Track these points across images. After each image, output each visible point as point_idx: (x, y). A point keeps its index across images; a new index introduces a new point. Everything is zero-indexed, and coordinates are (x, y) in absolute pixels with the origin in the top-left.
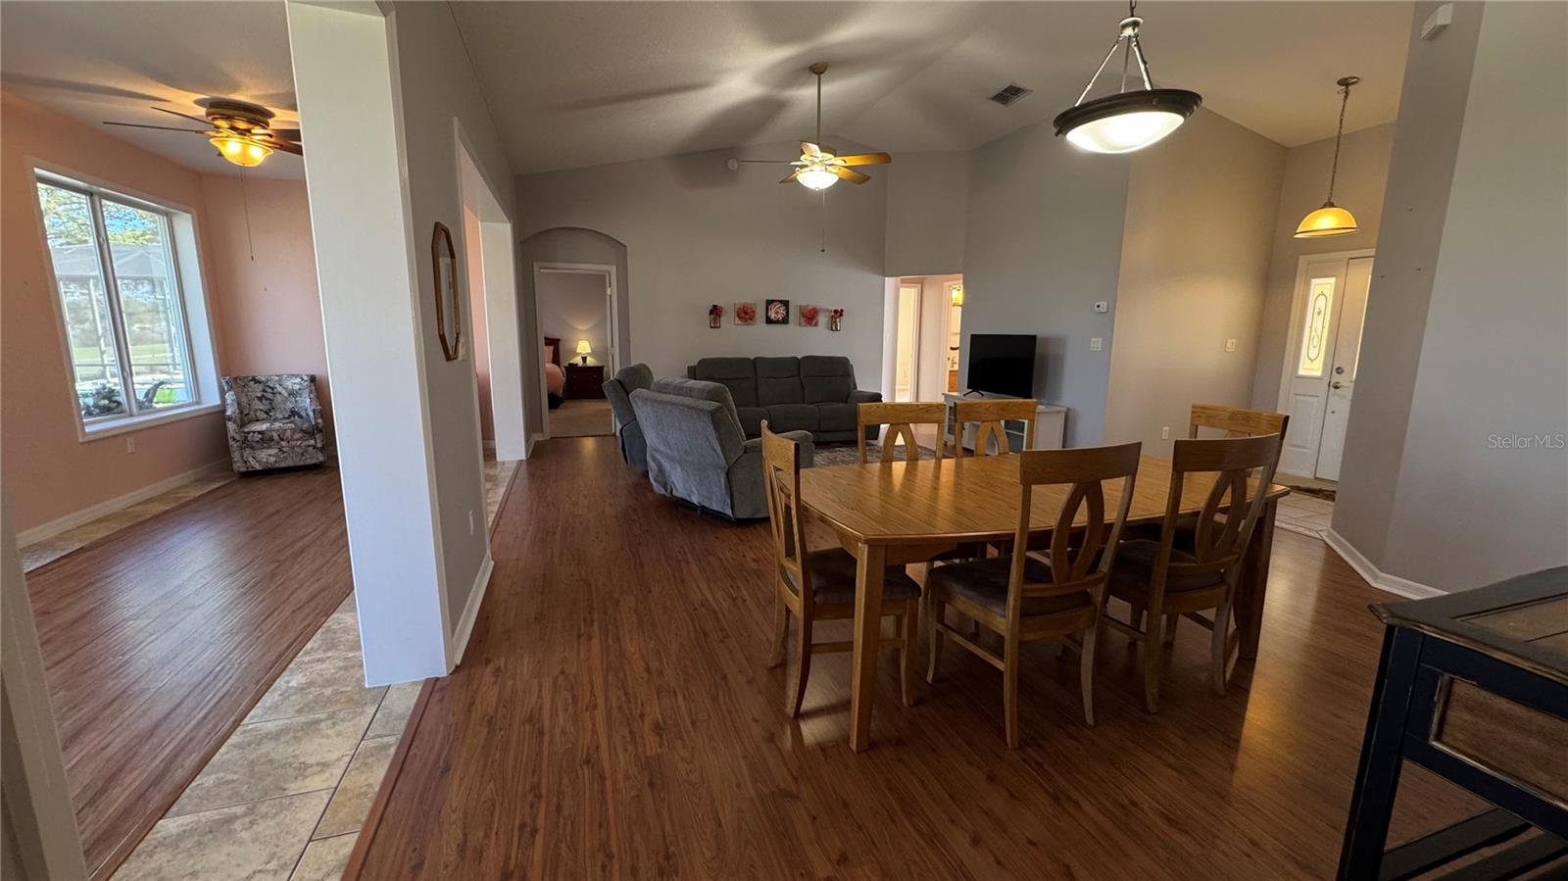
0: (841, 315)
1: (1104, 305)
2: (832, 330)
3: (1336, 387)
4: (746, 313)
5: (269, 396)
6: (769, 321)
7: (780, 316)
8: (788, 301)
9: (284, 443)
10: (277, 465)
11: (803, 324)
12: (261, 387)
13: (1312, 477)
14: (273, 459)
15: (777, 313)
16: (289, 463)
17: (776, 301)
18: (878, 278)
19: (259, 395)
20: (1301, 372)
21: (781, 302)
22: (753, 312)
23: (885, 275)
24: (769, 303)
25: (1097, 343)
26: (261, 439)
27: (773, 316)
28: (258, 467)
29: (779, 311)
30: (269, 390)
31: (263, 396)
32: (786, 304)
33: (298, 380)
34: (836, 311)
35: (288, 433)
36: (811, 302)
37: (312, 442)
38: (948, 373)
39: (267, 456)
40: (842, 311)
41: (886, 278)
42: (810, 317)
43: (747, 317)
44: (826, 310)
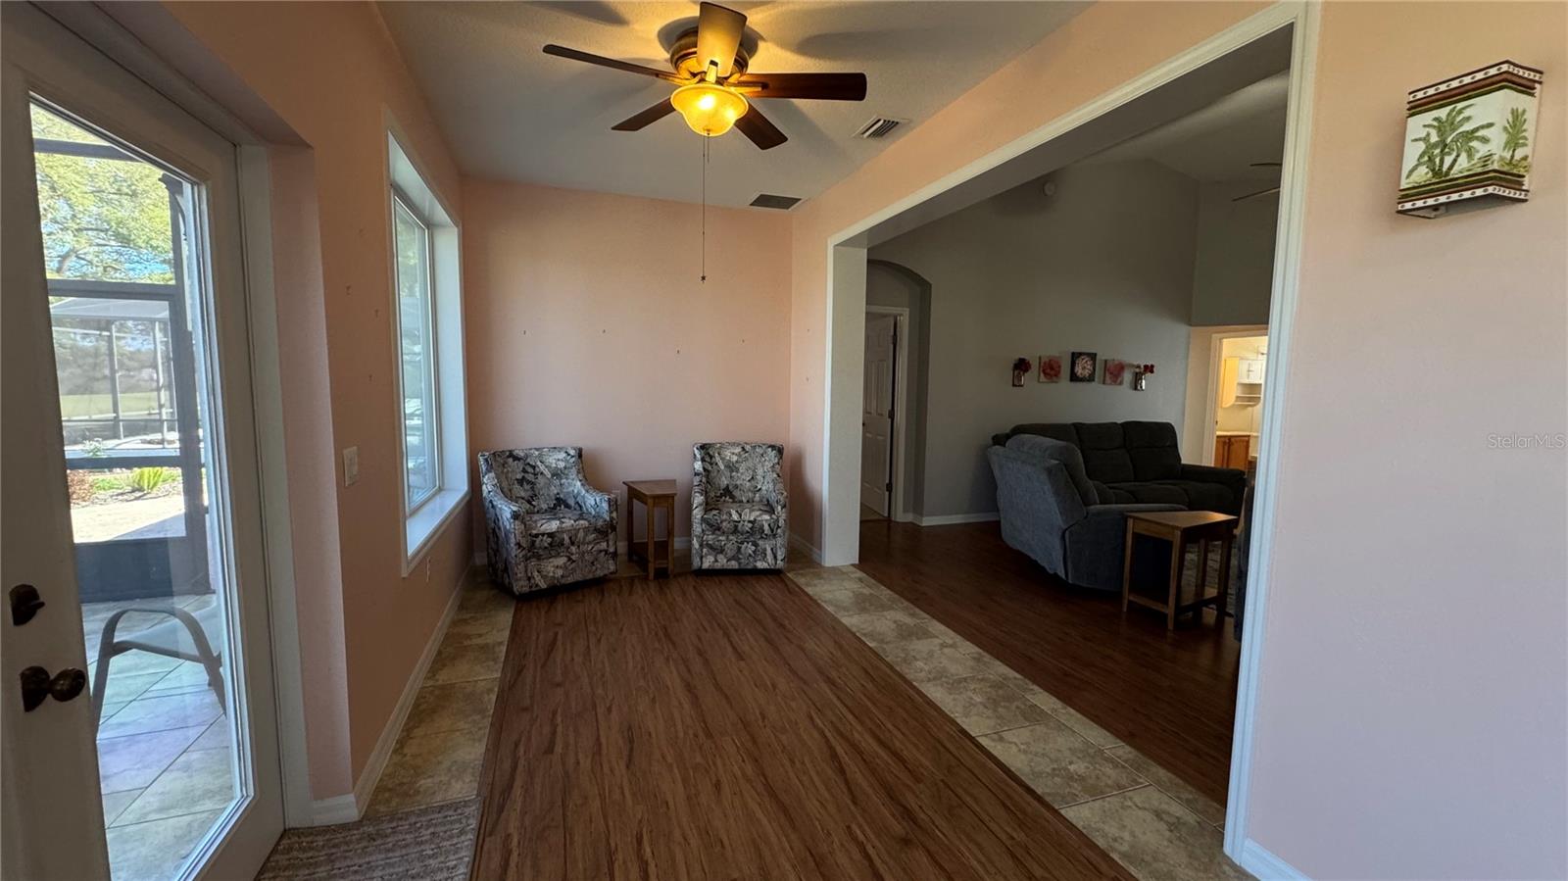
0: (1152, 372)
2: (1136, 389)
4: (1052, 368)
5: (530, 477)
6: (1074, 378)
7: (1086, 373)
8: (1096, 354)
9: (573, 549)
10: (563, 581)
11: (1108, 381)
12: (521, 465)
14: (560, 572)
15: (1084, 368)
16: (578, 577)
17: (1084, 354)
18: (1184, 328)
19: (519, 476)
21: (1088, 354)
22: (1060, 367)
23: (1190, 324)
24: (1076, 356)
26: (550, 544)
27: (1078, 371)
28: (543, 585)
30: (530, 470)
31: (523, 477)
32: (1093, 357)
33: (563, 455)
35: (581, 534)
36: (1116, 356)
37: (604, 545)
39: (554, 568)
40: (1152, 366)
41: (1192, 329)
42: (1115, 372)
43: (1052, 372)
44: (1131, 365)
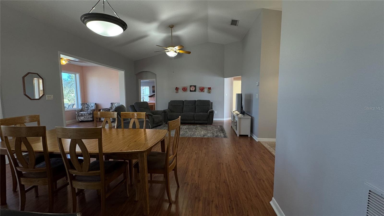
0: (211, 89)
2: (209, 93)
4: (185, 89)
6: (191, 91)
7: (193, 90)
9: (85, 116)
10: (83, 120)
11: (200, 91)
12: (87, 105)
14: (83, 119)
15: (193, 89)
16: (86, 120)
17: (192, 86)
18: (222, 78)
19: (86, 107)
21: (193, 86)
22: (187, 89)
24: (191, 86)
25: (257, 96)
26: (81, 115)
27: (191, 89)
28: (80, 120)
29: (194, 89)
30: (88, 106)
32: (195, 86)
33: (93, 104)
34: (209, 88)
35: (86, 114)
36: (202, 86)
37: (90, 116)
39: (82, 118)
41: (225, 78)
42: (202, 90)
43: (185, 90)
44: (207, 88)
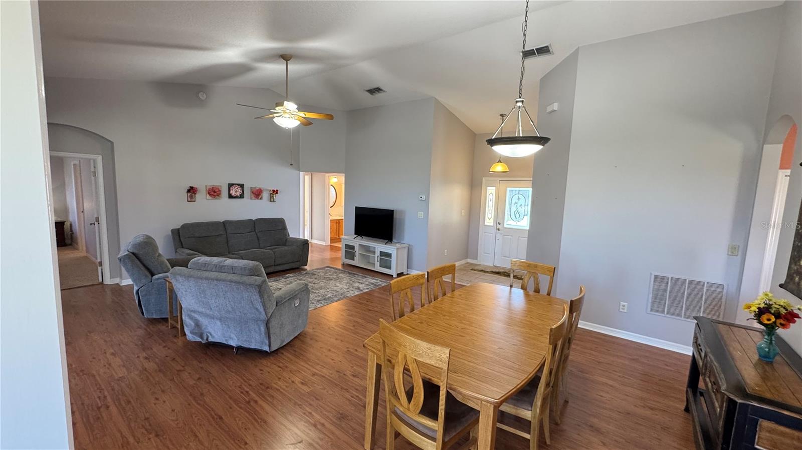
0: (277, 193)
1: (424, 197)
2: (271, 201)
3: (499, 230)
4: (215, 192)
6: (231, 196)
7: (238, 194)
8: (243, 184)
11: (254, 198)
13: (493, 266)
15: (236, 192)
17: (235, 184)
18: (296, 172)
20: (486, 224)
21: (238, 185)
22: (220, 191)
23: (299, 170)
24: (230, 185)
25: (421, 215)
27: (233, 193)
29: (236, 191)
32: (242, 186)
34: (274, 191)
36: (258, 185)
38: (330, 221)
40: (277, 191)
41: (301, 172)
42: (257, 194)
43: (215, 194)
44: (267, 190)
